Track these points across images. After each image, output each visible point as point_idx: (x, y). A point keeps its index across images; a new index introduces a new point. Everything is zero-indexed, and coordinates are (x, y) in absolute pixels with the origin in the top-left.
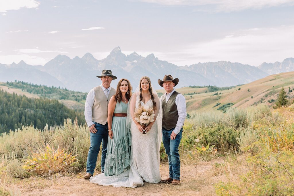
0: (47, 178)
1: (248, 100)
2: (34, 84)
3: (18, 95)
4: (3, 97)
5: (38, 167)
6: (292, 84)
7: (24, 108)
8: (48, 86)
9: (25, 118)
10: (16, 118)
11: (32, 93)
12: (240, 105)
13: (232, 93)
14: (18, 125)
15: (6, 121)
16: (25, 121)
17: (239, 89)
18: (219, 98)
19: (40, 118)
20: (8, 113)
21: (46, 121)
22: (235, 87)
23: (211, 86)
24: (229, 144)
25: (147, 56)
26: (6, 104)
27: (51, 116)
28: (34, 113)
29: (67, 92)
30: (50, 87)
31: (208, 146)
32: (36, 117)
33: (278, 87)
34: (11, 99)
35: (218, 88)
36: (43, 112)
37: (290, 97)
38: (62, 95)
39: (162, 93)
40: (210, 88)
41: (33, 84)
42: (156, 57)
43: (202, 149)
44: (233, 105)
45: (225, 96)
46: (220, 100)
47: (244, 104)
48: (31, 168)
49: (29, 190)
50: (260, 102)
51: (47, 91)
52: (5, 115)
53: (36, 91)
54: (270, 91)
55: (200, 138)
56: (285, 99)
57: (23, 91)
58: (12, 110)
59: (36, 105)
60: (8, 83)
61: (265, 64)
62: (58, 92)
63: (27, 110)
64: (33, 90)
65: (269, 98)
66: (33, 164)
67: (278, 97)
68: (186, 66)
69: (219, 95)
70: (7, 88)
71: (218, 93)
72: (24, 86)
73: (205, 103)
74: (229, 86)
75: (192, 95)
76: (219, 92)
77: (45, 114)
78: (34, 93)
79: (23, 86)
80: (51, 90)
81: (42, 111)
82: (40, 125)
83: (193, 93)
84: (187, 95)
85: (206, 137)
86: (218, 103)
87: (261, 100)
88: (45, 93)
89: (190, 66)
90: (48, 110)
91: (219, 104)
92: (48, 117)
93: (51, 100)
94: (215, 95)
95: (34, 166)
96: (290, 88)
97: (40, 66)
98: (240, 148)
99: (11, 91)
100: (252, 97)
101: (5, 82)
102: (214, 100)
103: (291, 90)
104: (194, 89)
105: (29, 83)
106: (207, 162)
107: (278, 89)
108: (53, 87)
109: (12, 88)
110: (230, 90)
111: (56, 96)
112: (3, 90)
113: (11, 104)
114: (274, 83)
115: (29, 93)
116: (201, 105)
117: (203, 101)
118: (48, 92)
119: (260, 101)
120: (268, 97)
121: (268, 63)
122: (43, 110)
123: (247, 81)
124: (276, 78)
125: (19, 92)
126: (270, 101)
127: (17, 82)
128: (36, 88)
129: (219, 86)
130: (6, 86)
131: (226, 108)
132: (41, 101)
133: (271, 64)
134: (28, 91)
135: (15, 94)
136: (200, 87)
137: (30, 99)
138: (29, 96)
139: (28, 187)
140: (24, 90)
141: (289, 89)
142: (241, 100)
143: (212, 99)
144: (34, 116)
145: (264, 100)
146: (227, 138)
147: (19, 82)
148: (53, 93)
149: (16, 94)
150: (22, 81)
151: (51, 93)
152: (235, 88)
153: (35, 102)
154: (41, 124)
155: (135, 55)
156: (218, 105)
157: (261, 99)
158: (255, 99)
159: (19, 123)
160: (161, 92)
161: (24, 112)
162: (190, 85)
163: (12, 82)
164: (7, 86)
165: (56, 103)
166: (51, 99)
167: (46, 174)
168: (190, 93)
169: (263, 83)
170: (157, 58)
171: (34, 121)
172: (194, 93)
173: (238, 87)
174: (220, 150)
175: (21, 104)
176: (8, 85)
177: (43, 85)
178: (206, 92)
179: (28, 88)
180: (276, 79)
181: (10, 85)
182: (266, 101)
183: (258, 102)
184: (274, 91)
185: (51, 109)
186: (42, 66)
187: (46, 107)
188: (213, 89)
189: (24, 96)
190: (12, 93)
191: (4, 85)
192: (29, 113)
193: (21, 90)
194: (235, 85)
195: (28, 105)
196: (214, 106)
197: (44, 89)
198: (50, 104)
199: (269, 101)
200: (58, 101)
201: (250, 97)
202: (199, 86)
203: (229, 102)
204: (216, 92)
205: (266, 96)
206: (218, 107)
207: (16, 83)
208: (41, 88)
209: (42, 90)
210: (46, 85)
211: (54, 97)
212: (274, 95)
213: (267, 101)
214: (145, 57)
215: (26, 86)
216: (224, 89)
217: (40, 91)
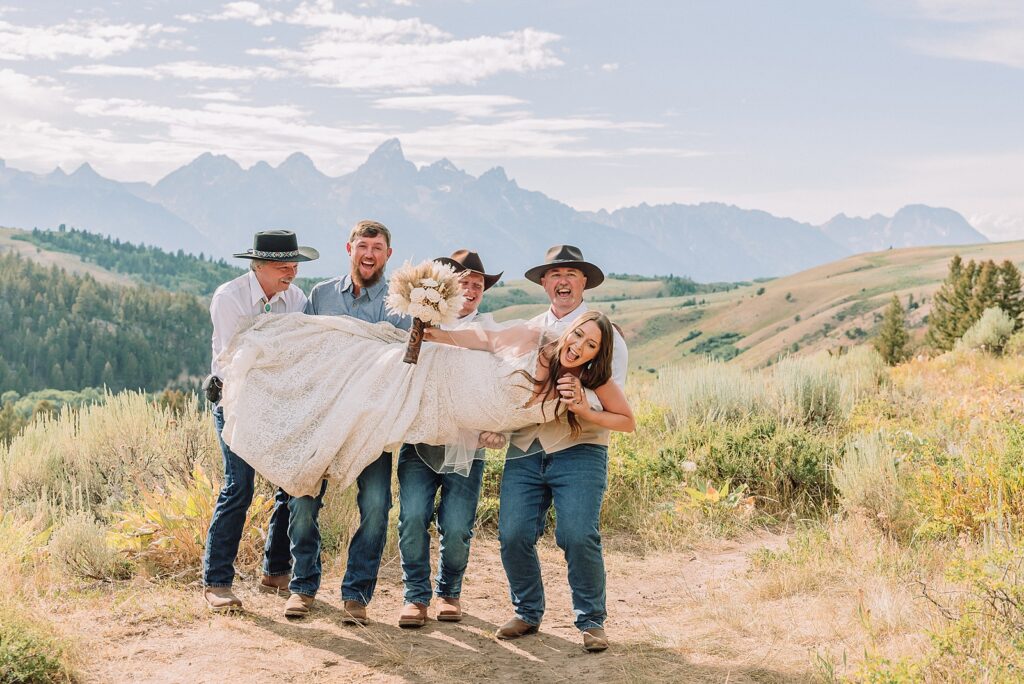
0: (195, 583)
1: (785, 328)
2: (122, 242)
3: (69, 273)
4: (18, 276)
5: (161, 542)
6: (920, 284)
7: (89, 314)
8: (167, 251)
9: (89, 347)
10: (57, 345)
11: (112, 268)
12: (762, 339)
13: (740, 303)
14: (63, 368)
15: (24, 352)
16: (88, 357)
17: (761, 292)
18: (700, 317)
19: (136, 350)
20: (34, 329)
21: (156, 359)
22: (747, 285)
23: (674, 276)
24: (793, 482)
25: (482, 173)
26: (29, 301)
27: (170, 345)
28: (117, 332)
29: (224, 272)
30: (172, 254)
31: (727, 486)
32: (122, 347)
33: (877, 291)
34: (44, 284)
35: (697, 285)
36: (145, 331)
37: (912, 324)
38: (209, 282)
39: (525, 290)
40: (670, 283)
41: (118, 241)
42: (510, 178)
43: (708, 496)
44: (740, 338)
45: (716, 312)
46: (700, 321)
47: (772, 338)
48: (139, 545)
49: (134, 629)
50: (821, 334)
51: (161, 266)
52: (25, 334)
53: (127, 264)
54: (852, 303)
55: (698, 457)
56: (901, 332)
57: (83, 260)
58: (46, 318)
59: (126, 309)
60: (36, 233)
61: (841, 219)
62: (198, 270)
63: (93, 322)
64: (118, 259)
65: (849, 325)
66: (147, 531)
67: (875, 321)
68: (603, 211)
69: (699, 308)
70: (34, 248)
71: (694, 299)
72: (89, 244)
73: (655, 329)
74: (731, 281)
75: (615, 303)
76: (699, 298)
77: (152, 339)
78: (120, 271)
79: (86, 245)
80: (177, 265)
81: (142, 327)
82: (135, 373)
83: (620, 296)
84: (602, 301)
85: (719, 455)
86: (693, 330)
87: (823, 328)
88: (157, 270)
89: (614, 213)
90: (164, 327)
91: (696, 333)
92: (162, 348)
93: (172, 294)
94: (686, 305)
95: (148, 538)
96: (912, 297)
97: (144, 185)
98: (840, 501)
99: (46, 259)
100: (797, 319)
101: (29, 228)
102: (682, 321)
103: (914, 301)
104: (623, 284)
105: (105, 237)
106: (725, 543)
107: (877, 297)
108: (181, 253)
109: (49, 249)
110: (733, 292)
111: (191, 283)
112: (19, 255)
113: (46, 301)
114: (867, 279)
115: (103, 269)
116: (641, 334)
117: (649, 323)
118: (164, 268)
119: (821, 331)
120: (846, 320)
121: (850, 215)
122: (146, 324)
123: (786, 267)
124: (874, 264)
125: (71, 265)
126: (852, 333)
127: (68, 230)
128: (126, 254)
129: (699, 279)
130: (29, 241)
131: (716, 346)
132: (143, 297)
133: (858, 219)
134: (101, 262)
135: (60, 269)
136: (641, 280)
137: (106, 287)
138: (105, 278)
139: (132, 619)
140: (87, 259)
141: (908, 298)
142: (764, 325)
143: (676, 318)
144: (118, 343)
145: (834, 328)
146: (787, 462)
147: (73, 230)
148: (183, 274)
149: (63, 270)
150: (81, 230)
151: (174, 274)
152: (750, 287)
153: (124, 299)
154: (138, 370)
155: (446, 168)
156: (693, 336)
157: (825, 325)
158: (808, 325)
159: (67, 361)
160: (520, 288)
161: (84, 327)
162: (611, 272)
163: (52, 230)
164: (34, 244)
165: (189, 305)
166: (172, 290)
167: (190, 568)
168: (611, 296)
169: (833, 276)
170: (513, 181)
171: (115, 359)
172: (624, 295)
173: (759, 286)
174: (763, 503)
175: (75, 302)
176: (37, 241)
177: (151, 247)
178: (660, 295)
179: (100, 254)
180: (871, 267)
181: (43, 238)
182: (837, 334)
183: (816, 334)
184: (864, 305)
185: (173, 323)
186: (149, 185)
187: (155, 317)
188: (681, 287)
189: (87, 277)
190: (50, 267)
191: (24, 240)
192: (101, 331)
193: (78, 258)
194: (749, 280)
195: (98, 305)
196: (681, 340)
197: (151, 259)
198: (169, 306)
199: (848, 333)
200: (194, 300)
201: (792, 318)
202: (638, 276)
203: (727, 331)
204: (691, 298)
205: (841, 318)
206: (693, 344)
207: (62, 235)
208: (145, 255)
209: (146, 261)
210: (159, 246)
211: (185, 286)
212: (862, 315)
213: (842, 333)
214: (477, 177)
215: (94, 246)
216: (714, 289)
217: (141, 263)
